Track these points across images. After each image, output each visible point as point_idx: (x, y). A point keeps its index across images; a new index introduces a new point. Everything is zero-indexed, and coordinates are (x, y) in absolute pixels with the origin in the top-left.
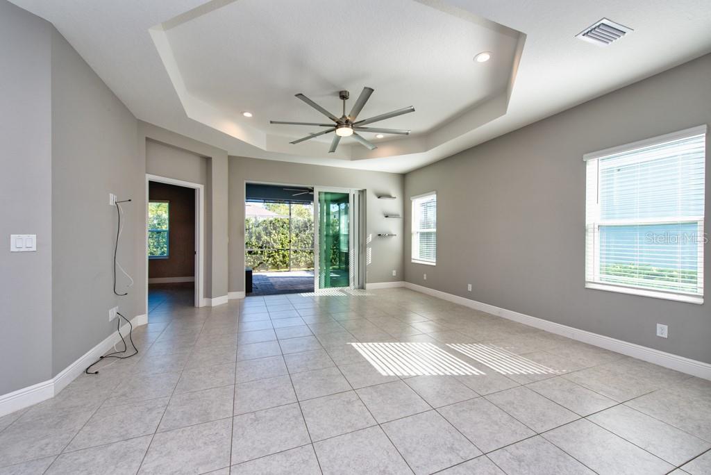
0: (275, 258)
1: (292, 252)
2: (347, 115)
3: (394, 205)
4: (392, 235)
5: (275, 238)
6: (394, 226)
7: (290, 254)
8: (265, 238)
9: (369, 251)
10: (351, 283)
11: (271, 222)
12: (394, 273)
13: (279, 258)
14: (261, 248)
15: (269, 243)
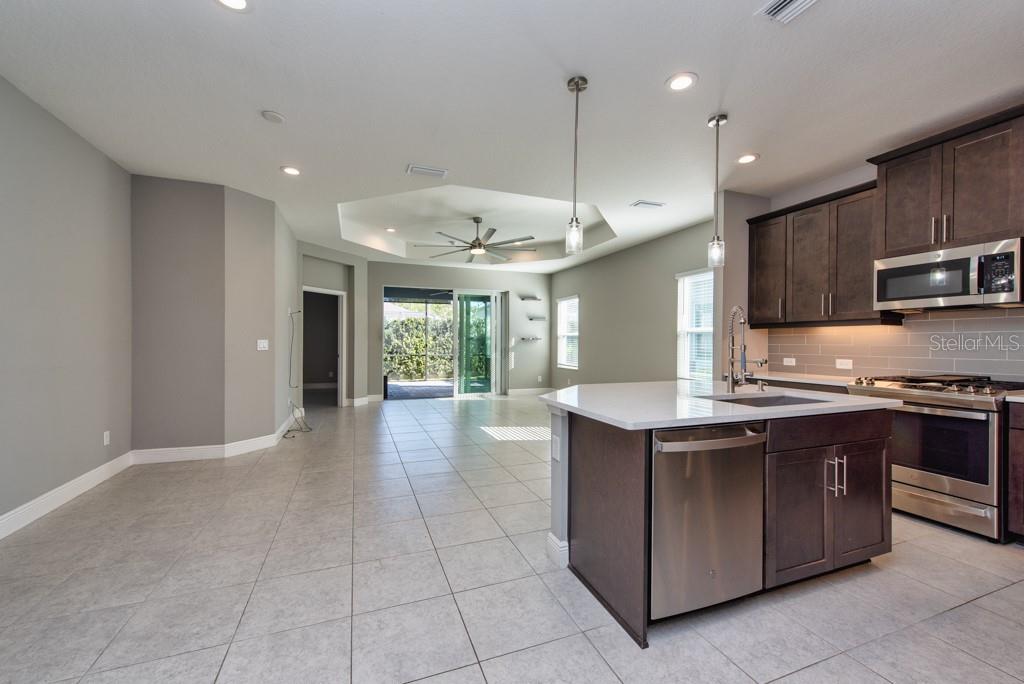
0: (407, 366)
1: (428, 359)
2: (481, 237)
3: (540, 307)
4: (537, 339)
5: (408, 342)
6: (539, 330)
7: (426, 361)
8: (395, 342)
9: (512, 355)
10: (493, 389)
11: (402, 323)
12: (540, 379)
13: (412, 366)
14: (391, 353)
15: (400, 347)
